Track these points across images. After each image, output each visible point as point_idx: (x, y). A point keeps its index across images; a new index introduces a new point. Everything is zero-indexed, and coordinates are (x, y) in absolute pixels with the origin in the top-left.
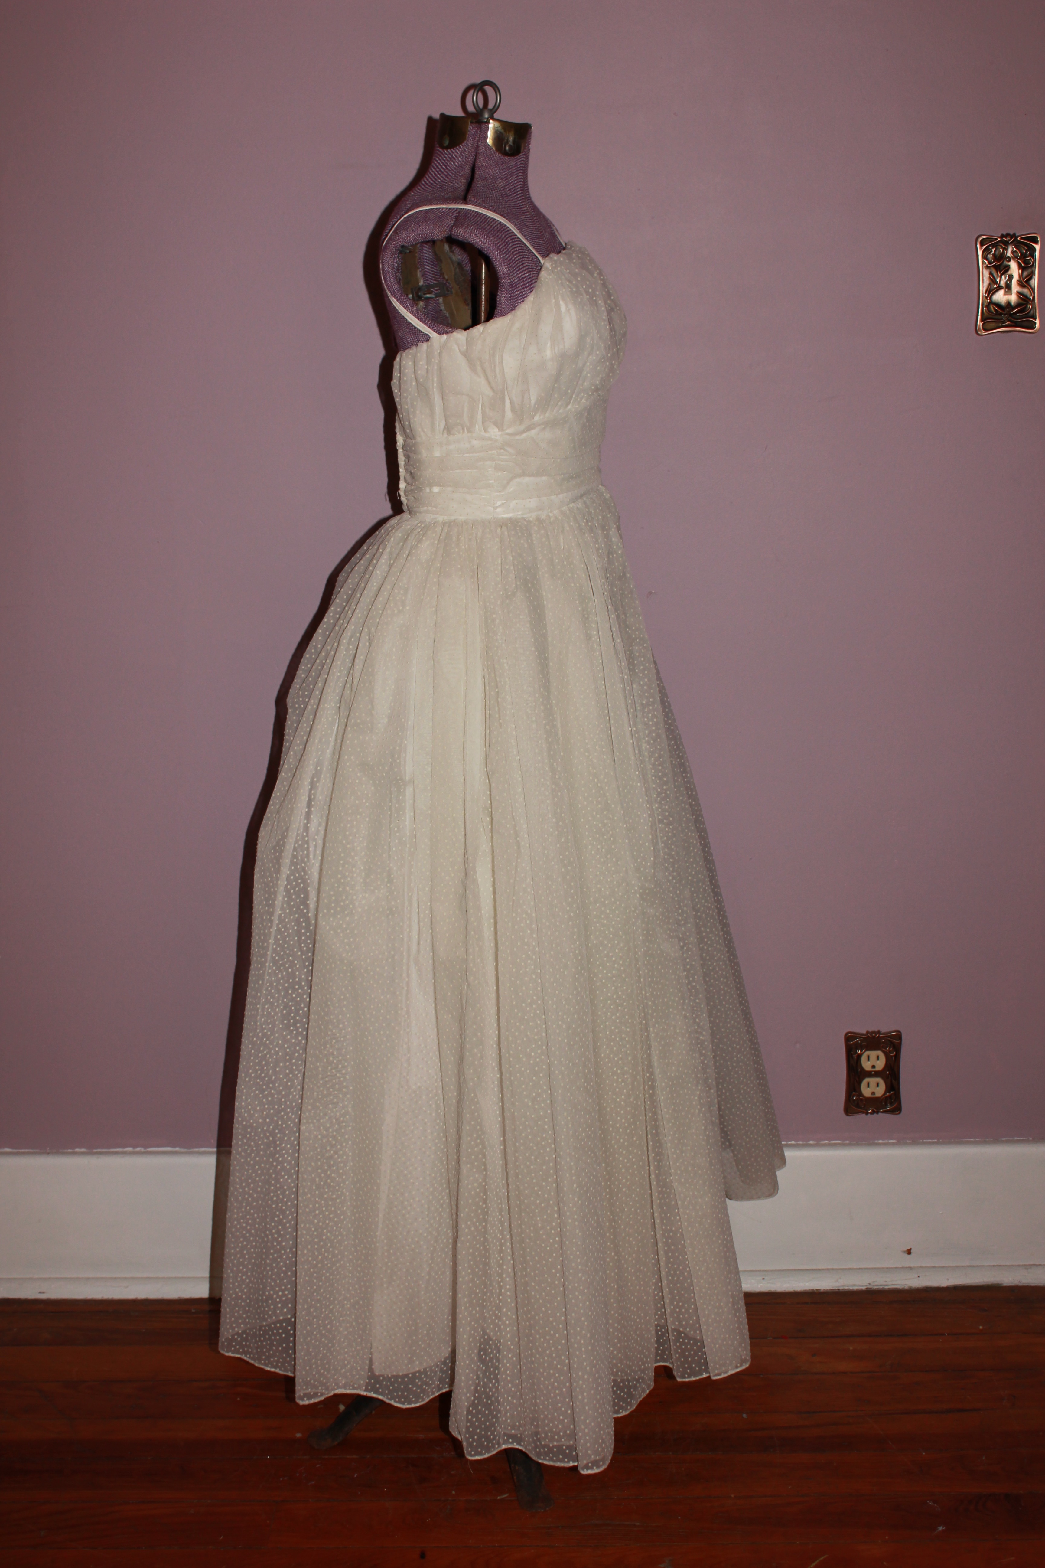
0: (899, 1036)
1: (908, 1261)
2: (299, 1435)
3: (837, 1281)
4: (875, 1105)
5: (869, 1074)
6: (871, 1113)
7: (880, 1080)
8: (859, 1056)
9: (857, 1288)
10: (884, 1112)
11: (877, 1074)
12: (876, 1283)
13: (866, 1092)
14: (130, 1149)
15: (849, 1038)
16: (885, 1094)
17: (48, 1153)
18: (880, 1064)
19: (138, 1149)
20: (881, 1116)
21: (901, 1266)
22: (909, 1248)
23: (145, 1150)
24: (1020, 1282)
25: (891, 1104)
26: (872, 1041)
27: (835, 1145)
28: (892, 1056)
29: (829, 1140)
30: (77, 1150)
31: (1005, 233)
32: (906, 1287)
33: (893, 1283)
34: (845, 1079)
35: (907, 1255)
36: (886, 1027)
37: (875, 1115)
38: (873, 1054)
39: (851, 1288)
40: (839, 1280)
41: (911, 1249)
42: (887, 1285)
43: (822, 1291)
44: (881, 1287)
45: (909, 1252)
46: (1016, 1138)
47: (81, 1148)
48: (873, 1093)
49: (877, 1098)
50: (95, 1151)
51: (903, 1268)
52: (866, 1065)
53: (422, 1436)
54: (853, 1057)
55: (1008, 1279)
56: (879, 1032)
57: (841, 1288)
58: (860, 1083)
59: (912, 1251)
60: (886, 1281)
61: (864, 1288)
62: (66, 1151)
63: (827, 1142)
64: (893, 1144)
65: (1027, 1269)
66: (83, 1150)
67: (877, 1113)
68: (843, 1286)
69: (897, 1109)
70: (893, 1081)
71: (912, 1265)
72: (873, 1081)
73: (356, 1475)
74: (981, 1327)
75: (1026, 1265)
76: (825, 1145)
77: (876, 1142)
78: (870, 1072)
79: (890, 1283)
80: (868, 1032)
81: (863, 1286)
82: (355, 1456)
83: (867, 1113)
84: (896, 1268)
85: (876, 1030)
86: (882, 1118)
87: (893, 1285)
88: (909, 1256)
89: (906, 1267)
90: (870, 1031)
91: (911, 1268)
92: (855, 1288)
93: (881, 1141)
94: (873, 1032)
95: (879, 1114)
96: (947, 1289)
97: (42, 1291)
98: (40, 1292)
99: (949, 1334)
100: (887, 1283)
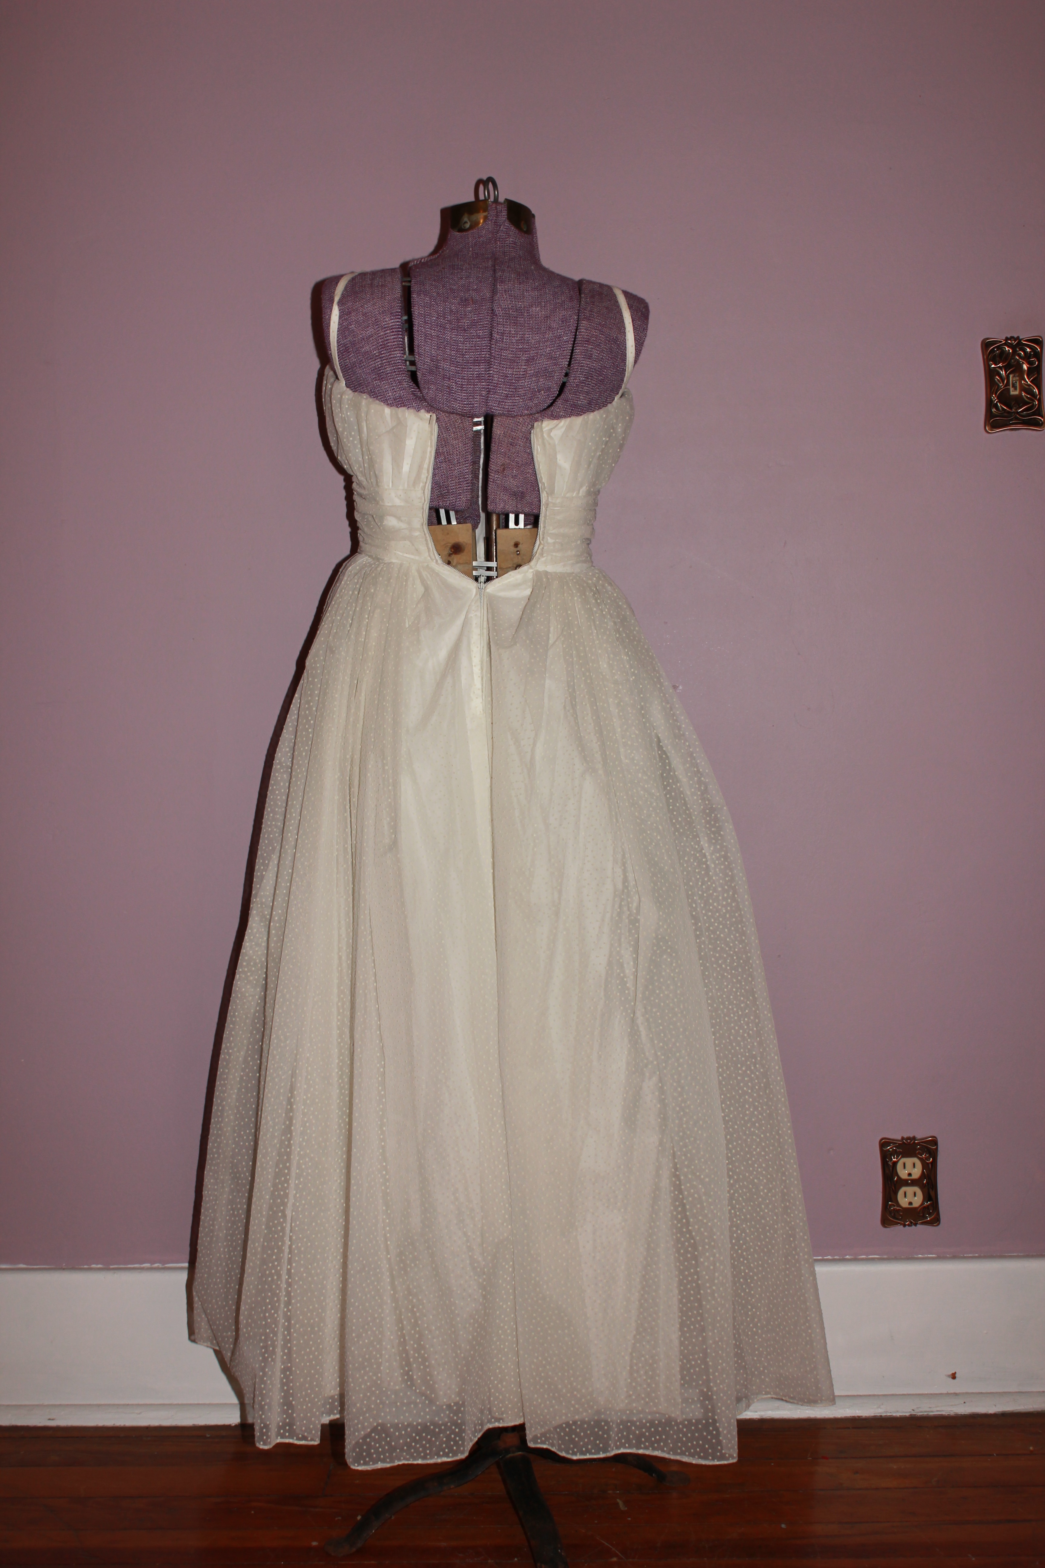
0: (935, 1142)
1: (953, 1386)
2: (314, 1544)
3: (879, 1407)
4: (913, 1216)
5: (905, 1183)
6: (909, 1225)
7: (917, 1189)
8: (895, 1163)
9: (901, 1414)
10: (922, 1223)
11: (914, 1183)
12: (920, 1410)
13: (903, 1202)
14: (147, 1265)
15: (884, 1143)
16: (922, 1204)
17: (64, 1269)
18: (917, 1172)
19: (156, 1265)
20: (920, 1227)
21: (946, 1392)
22: (953, 1372)
23: (163, 1266)
25: (930, 1214)
26: (908, 1147)
27: (873, 1259)
28: (928, 1163)
29: (867, 1254)
30: (93, 1266)
31: (1009, 337)
32: (952, 1413)
33: (938, 1409)
34: (881, 1190)
35: (951, 1379)
36: (921, 1133)
37: (913, 1227)
38: (909, 1161)
39: (894, 1414)
40: (882, 1407)
41: (955, 1373)
42: (932, 1412)
43: (864, 1417)
44: (926, 1413)
45: (954, 1376)
47: (97, 1264)
48: (910, 1203)
49: (915, 1208)
50: (111, 1267)
51: (948, 1394)
52: (903, 1173)
53: (443, 1544)
54: (888, 1165)
56: (914, 1138)
57: (883, 1415)
58: (896, 1193)
59: (957, 1375)
60: (930, 1408)
61: (907, 1414)
62: (82, 1267)
63: (864, 1256)
64: (933, 1259)
66: (99, 1266)
67: (916, 1225)
68: (886, 1412)
69: (936, 1221)
70: (931, 1190)
71: (958, 1391)
72: (910, 1190)
74: (1031, 1448)
76: (863, 1259)
78: (907, 1180)
79: (935, 1409)
80: (903, 1138)
81: (906, 1412)
82: (373, 1562)
83: (905, 1226)
84: (941, 1393)
85: (911, 1136)
86: (921, 1229)
87: (938, 1411)
88: (954, 1380)
89: (951, 1394)
90: (905, 1137)
91: (956, 1394)
92: (898, 1415)
93: (920, 1256)
94: (908, 1138)
95: (918, 1226)
96: (995, 1415)
97: (51, 1418)
98: (49, 1419)
99: (997, 1455)
100: (931, 1409)
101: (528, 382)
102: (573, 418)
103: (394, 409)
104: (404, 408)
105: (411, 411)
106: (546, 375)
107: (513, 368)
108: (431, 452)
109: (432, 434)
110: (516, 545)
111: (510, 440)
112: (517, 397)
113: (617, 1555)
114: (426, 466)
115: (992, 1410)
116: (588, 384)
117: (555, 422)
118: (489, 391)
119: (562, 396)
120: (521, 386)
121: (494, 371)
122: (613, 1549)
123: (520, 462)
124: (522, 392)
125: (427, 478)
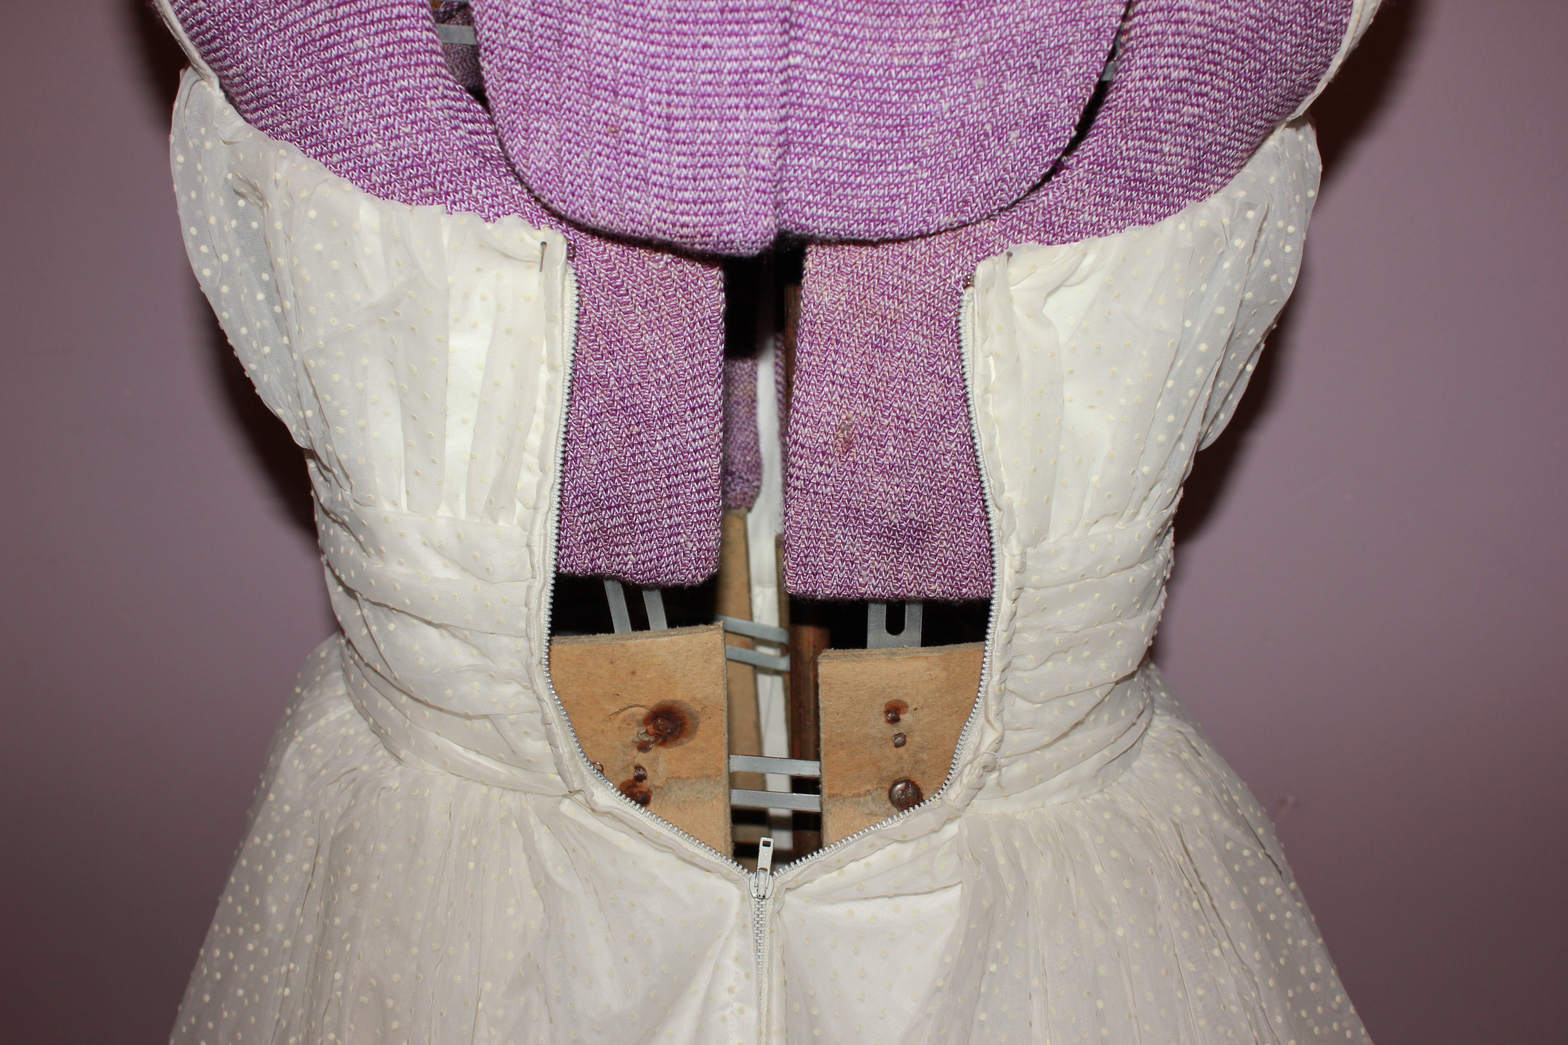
101: (955, 97)
102: (1133, 232)
103: (396, 208)
104: (437, 208)
105: (465, 220)
106: (1031, 66)
107: (892, 41)
108: (550, 389)
109: (551, 319)
110: (894, 712)
111: (874, 329)
112: (906, 162)
114: (534, 440)
116: (1198, 94)
117: (1062, 252)
118: (788, 143)
119: (1090, 146)
120: (924, 115)
121: (807, 55)
123: (915, 416)
124: (927, 140)
125: (540, 486)
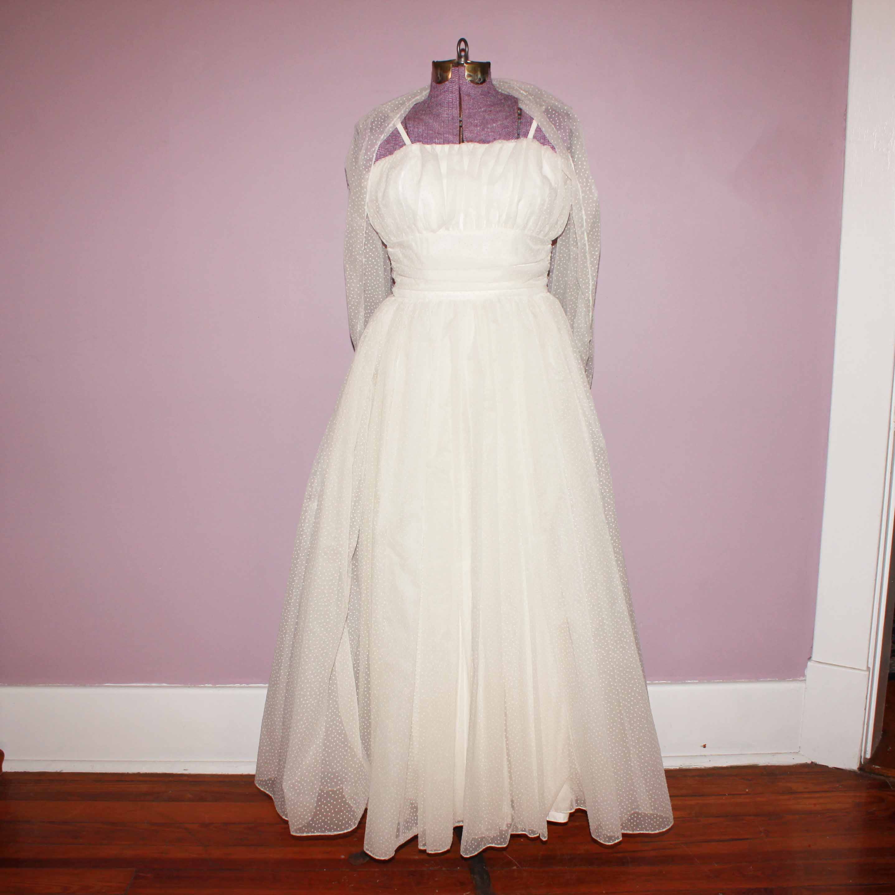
1: (705, 752)
2: (343, 857)
9: (674, 768)
12: (685, 765)
14: (238, 685)
17: (189, 687)
19: (243, 685)
21: (699, 755)
22: (704, 744)
23: (247, 686)
24: (769, 763)
27: (663, 683)
29: (659, 680)
30: (206, 685)
32: (703, 767)
33: (695, 764)
35: (703, 748)
39: (670, 768)
41: (706, 744)
42: (691, 766)
44: (688, 767)
45: (705, 746)
46: (769, 679)
47: (209, 684)
50: (217, 685)
51: (701, 756)
55: (762, 761)
59: (706, 746)
61: (678, 768)
62: (200, 684)
63: (657, 682)
64: (696, 683)
65: (773, 755)
71: (706, 754)
73: (378, 881)
74: (747, 790)
75: (773, 753)
76: (656, 684)
77: (687, 681)
82: (377, 870)
84: (697, 756)
87: (694, 766)
88: (705, 748)
89: (703, 755)
91: (705, 756)
92: (672, 768)
93: (689, 681)
96: (727, 768)
97: (186, 769)
98: (185, 770)
99: (728, 795)
100: (691, 765)
113: (516, 865)
115: (725, 765)
122: (514, 861)
